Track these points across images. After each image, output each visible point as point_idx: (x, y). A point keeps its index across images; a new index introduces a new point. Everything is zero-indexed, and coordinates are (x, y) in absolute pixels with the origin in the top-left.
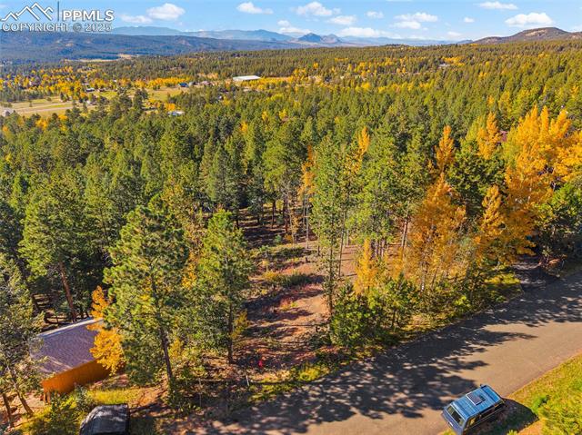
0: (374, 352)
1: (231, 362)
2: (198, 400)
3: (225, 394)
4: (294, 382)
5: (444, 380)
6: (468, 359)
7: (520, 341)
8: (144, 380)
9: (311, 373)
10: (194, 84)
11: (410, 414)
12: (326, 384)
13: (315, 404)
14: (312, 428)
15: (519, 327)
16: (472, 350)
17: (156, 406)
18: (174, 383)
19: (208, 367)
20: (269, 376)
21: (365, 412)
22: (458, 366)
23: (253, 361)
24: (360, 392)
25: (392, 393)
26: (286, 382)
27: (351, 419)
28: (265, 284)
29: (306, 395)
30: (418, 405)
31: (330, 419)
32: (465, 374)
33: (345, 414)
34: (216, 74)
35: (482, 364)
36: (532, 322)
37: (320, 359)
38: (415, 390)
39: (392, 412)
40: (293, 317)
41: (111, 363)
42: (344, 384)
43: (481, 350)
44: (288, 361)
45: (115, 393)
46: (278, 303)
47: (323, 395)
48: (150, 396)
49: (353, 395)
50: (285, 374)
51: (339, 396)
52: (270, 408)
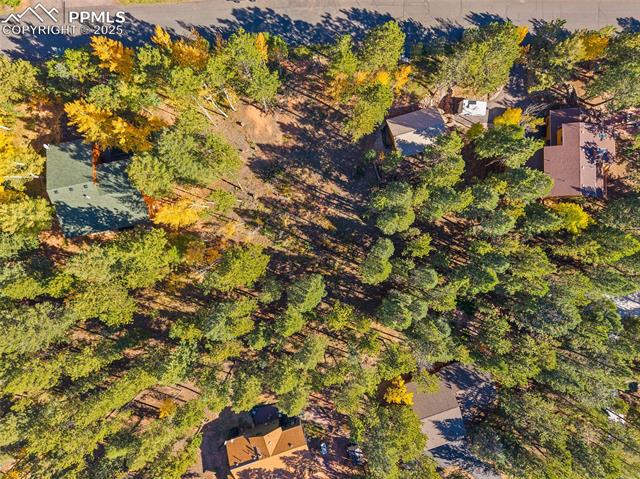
5: (244, 21)
7: (187, 23)
9: (303, 51)
11: (271, 11)
12: (299, 42)
13: (309, 34)
14: (314, 24)
21: (289, 21)
24: (286, 31)
25: (273, 25)
26: (317, 52)
27: (296, 19)
29: (311, 41)
30: (265, 13)
31: (306, 24)
33: (298, 23)
35: (220, 21)
38: (262, 21)
39: (277, 15)
43: (213, 27)
46: (295, 149)
47: (303, 37)
49: (289, 30)
50: (315, 57)
51: (297, 33)
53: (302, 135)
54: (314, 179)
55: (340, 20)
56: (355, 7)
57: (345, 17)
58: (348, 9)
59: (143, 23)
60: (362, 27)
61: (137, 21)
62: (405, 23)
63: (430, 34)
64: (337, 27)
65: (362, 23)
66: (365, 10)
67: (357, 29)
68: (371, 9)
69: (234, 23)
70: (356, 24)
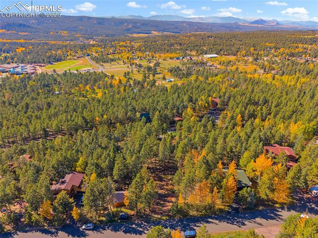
0: (180, 218)
1: (150, 210)
2: (142, 217)
3: (146, 217)
4: (160, 219)
5: (190, 227)
6: (198, 225)
7: (214, 224)
8: (132, 209)
9: (164, 218)
10: (183, 58)
12: (166, 221)
15: (217, 222)
16: (201, 223)
17: (133, 215)
18: (137, 212)
19: (145, 210)
20: (156, 216)
21: (170, 228)
22: (195, 226)
23: (154, 212)
24: (172, 224)
28: (167, 190)
29: (161, 222)
32: (195, 228)
34: (196, 52)
35: (200, 227)
36: (220, 221)
37: (168, 215)
38: (183, 227)
40: (169, 202)
41: (127, 204)
42: (169, 222)
44: (161, 213)
45: (127, 210)
46: (168, 197)
47: (164, 223)
48: (132, 213)
49: (170, 225)
50: (159, 216)
51: (167, 224)
52: (154, 222)
53: (165, 201)
54: (160, 192)
55: (148, 230)
56: (140, 236)
57: (145, 232)
58: (144, 235)
59: (233, 224)
60: (138, 228)
61: (235, 225)
62: (119, 231)
63: (108, 228)
64: (149, 227)
65: (138, 230)
66: (136, 235)
67: (141, 227)
68: (133, 235)
69: (194, 226)
70: (141, 229)
